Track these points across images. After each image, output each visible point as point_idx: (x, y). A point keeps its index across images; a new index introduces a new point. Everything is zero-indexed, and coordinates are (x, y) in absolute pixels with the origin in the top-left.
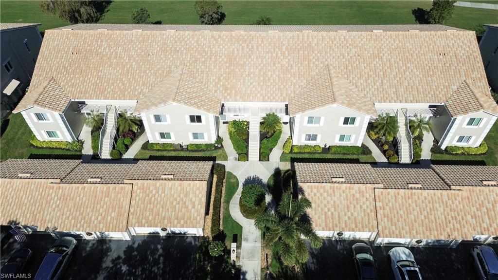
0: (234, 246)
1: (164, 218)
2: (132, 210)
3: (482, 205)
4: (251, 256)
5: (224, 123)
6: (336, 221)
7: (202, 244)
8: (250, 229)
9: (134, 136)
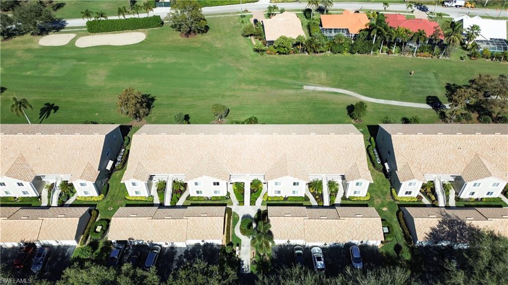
0: (237, 248)
3: (353, 227)
4: (246, 253)
5: (231, 183)
6: (286, 235)
7: (222, 249)
8: (246, 241)
9: (181, 192)
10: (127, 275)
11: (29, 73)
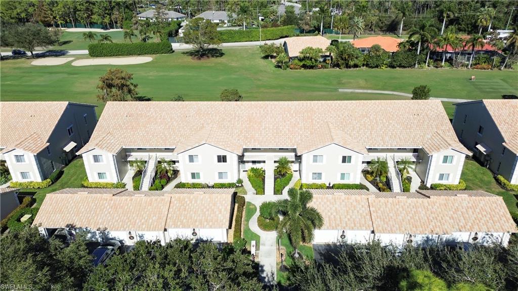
0: (253, 242)
1: (196, 221)
2: (169, 215)
5: (244, 171)
9: (169, 180)
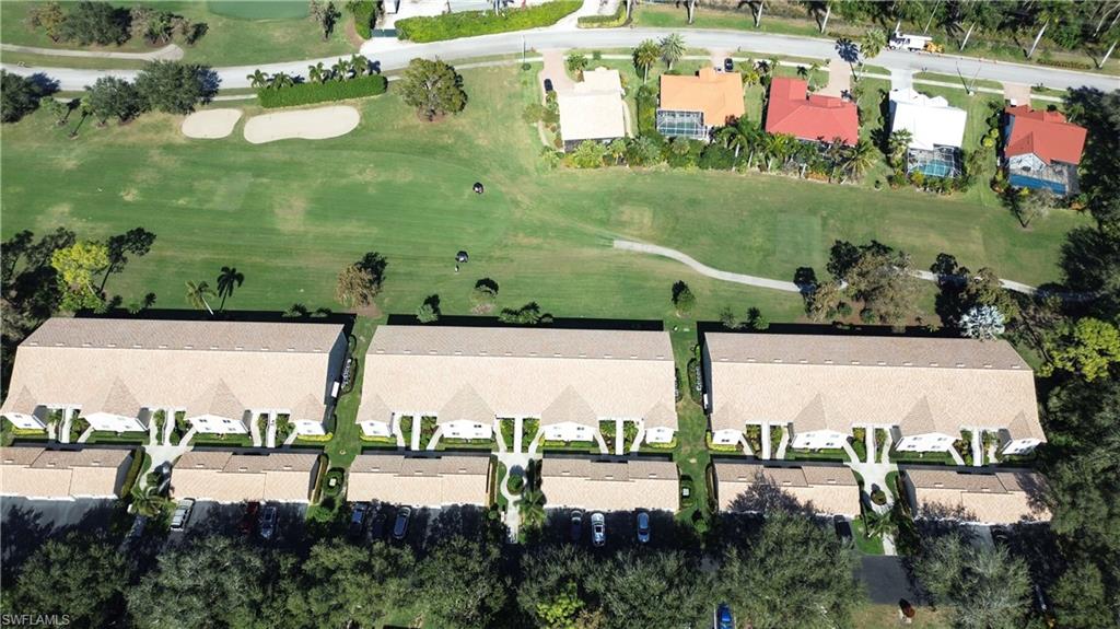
0: (503, 513)
1: (461, 496)
3: (644, 491)
4: (513, 518)
6: (561, 499)
7: (485, 511)
9: (433, 431)
10: (380, 554)
11: (181, 202)
